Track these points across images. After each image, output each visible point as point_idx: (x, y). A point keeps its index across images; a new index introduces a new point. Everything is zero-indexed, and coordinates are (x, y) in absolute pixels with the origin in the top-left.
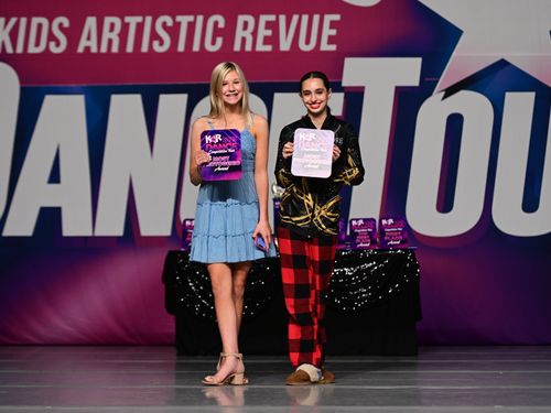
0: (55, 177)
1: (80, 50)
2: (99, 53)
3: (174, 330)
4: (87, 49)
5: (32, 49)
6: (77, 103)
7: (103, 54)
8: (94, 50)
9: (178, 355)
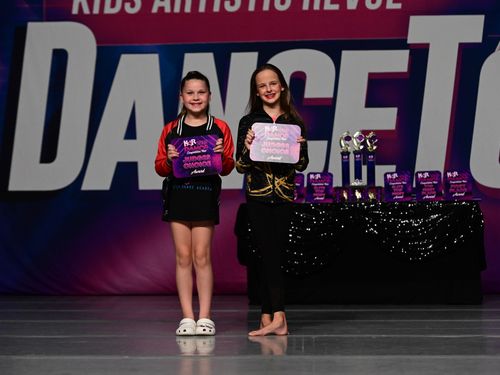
0: (131, 133)
1: (155, 10)
2: (172, 13)
3: (245, 280)
4: (161, 9)
5: (108, 10)
6: (152, 62)
7: (176, 14)
8: (168, 10)
9: (250, 304)
